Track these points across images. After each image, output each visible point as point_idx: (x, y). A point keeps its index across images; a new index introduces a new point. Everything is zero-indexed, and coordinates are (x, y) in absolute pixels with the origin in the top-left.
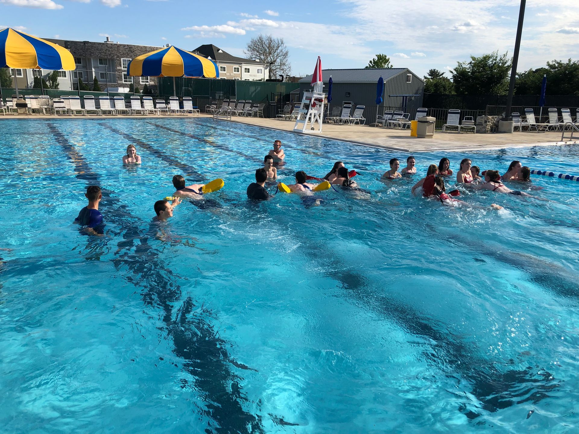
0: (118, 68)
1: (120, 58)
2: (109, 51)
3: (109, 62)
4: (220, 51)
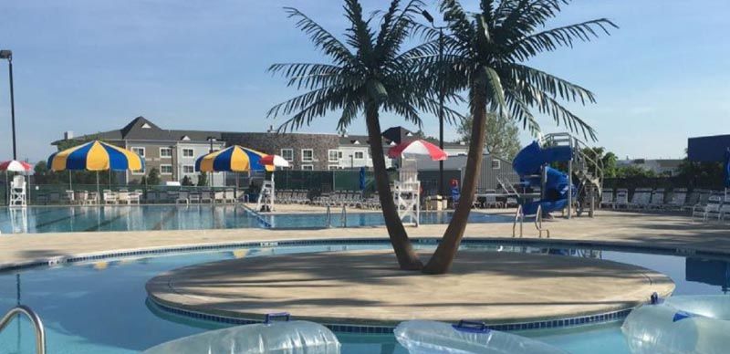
1: (279, 149)
2: (268, 141)
4: (410, 135)
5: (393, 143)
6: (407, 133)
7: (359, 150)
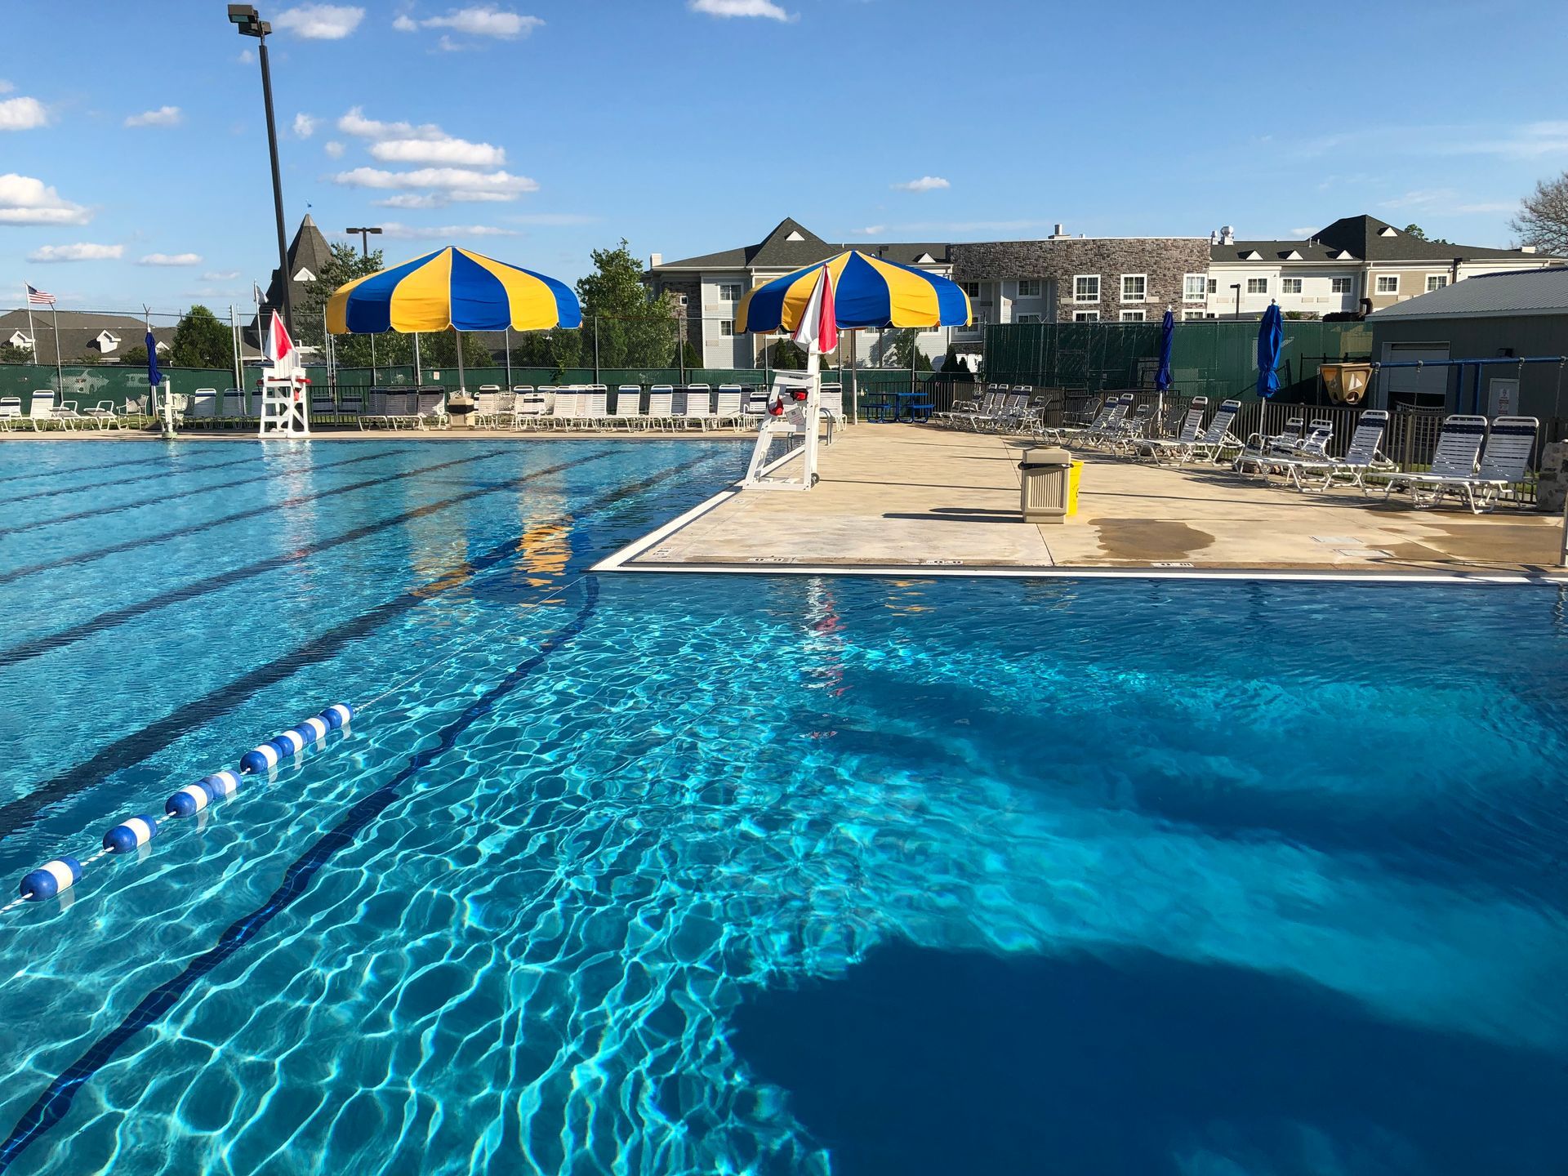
0: (1064, 301)
1: (1071, 276)
2: (1045, 259)
3: (1045, 290)
4: (1389, 233)
5: (1345, 255)
6: (1384, 230)
7: (1258, 273)
